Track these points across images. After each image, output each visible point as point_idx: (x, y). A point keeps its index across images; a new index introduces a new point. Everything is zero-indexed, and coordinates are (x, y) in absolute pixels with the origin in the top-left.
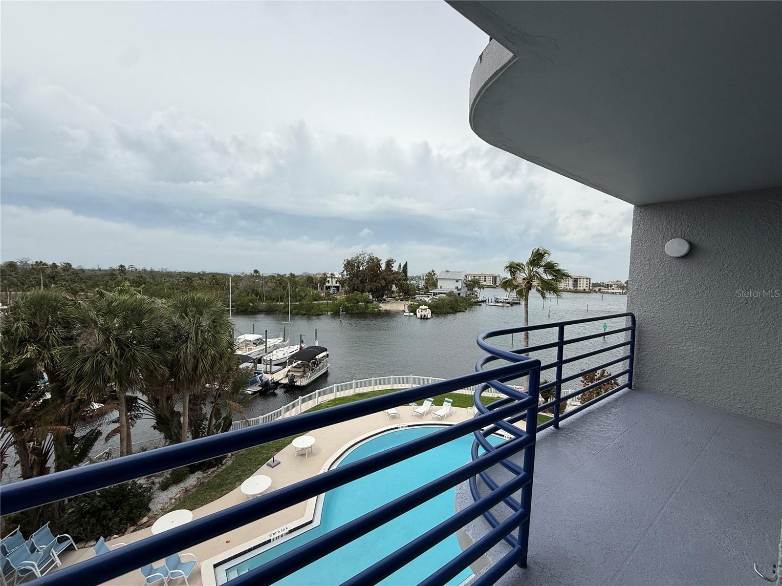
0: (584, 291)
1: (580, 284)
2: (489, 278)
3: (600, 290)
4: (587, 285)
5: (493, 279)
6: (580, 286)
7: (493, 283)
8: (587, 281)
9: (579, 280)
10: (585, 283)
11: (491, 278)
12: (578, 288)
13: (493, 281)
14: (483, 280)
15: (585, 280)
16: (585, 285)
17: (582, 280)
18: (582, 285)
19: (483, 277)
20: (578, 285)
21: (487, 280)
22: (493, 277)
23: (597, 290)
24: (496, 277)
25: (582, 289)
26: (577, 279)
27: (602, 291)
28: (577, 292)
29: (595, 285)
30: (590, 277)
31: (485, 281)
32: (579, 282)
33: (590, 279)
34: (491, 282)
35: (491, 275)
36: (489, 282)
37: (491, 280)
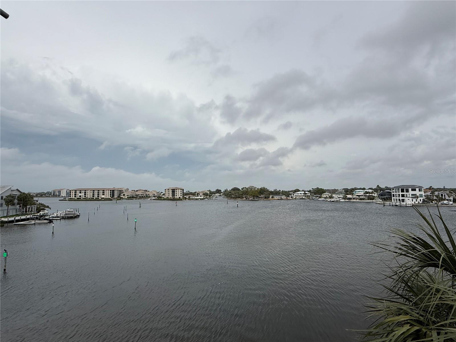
0: (180, 199)
1: (176, 193)
2: (107, 191)
3: (189, 197)
4: (181, 194)
5: (111, 192)
6: (176, 195)
7: (110, 196)
8: (181, 191)
9: (175, 190)
10: (180, 192)
11: (109, 191)
12: (175, 197)
13: (110, 194)
14: (102, 193)
15: (180, 190)
16: (180, 194)
17: (178, 190)
18: (178, 195)
19: (102, 191)
20: (175, 195)
21: (105, 193)
22: (111, 191)
23: (187, 198)
24: (113, 191)
25: (178, 197)
26: (174, 190)
27: (191, 198)
28: (174, 199)
29: (186, 194)
30: (183, 188)
31: (103, 194)
32: (175, 192)
33: (183, 190)
34: (109, 195)
35: (110, 189)
36: (107, 195)
37: (109, 193)
